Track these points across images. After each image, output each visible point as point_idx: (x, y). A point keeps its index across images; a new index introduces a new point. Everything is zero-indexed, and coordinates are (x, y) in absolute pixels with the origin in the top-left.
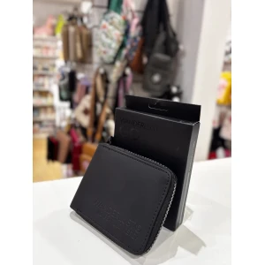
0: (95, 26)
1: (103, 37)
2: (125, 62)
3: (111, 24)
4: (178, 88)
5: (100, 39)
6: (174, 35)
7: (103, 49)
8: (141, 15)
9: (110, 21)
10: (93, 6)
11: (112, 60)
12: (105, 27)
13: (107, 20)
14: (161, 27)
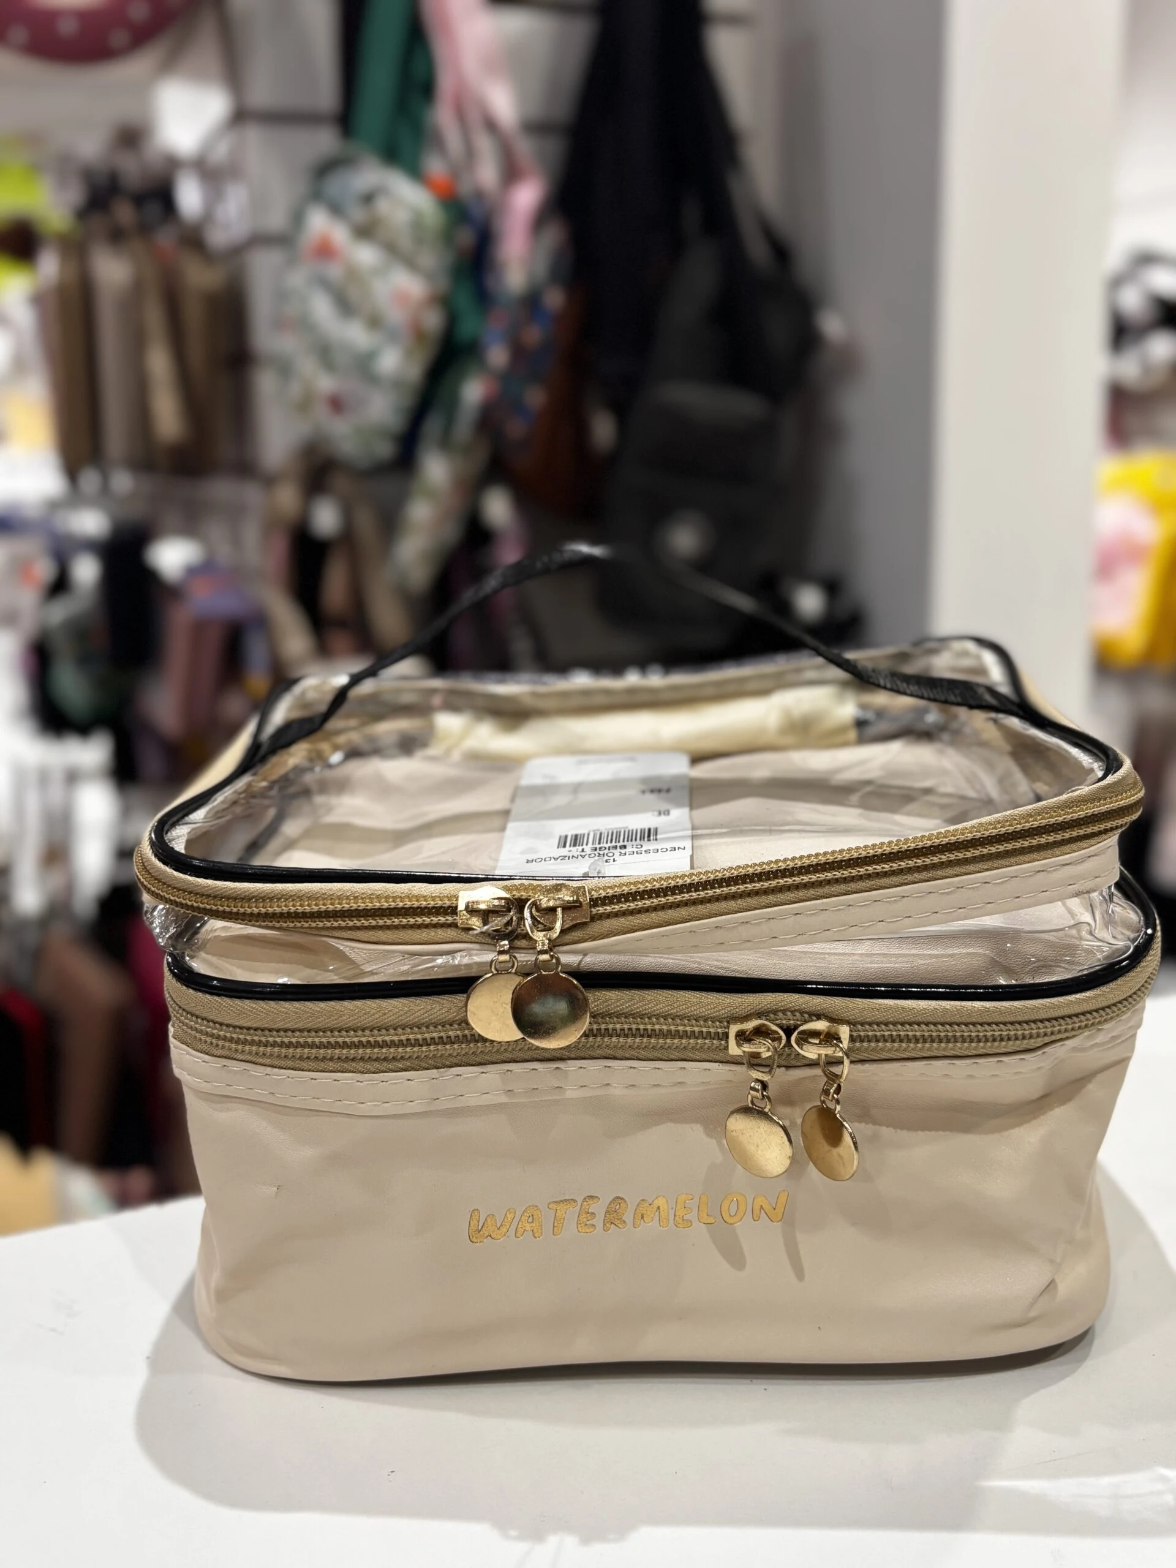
0: (260, 240)
1: (322, 308)
2: (480, 456)
3: (365, 232)
4: (832, 587)
5: (304, 324)
6: (781, 252)
7: (325, 384)
8: (555, 147)
9: (358, 214)
10: (240, 116)
11: (385, 450)
12: (325, 251)
13: (336, 209)
14: (692, 215)
